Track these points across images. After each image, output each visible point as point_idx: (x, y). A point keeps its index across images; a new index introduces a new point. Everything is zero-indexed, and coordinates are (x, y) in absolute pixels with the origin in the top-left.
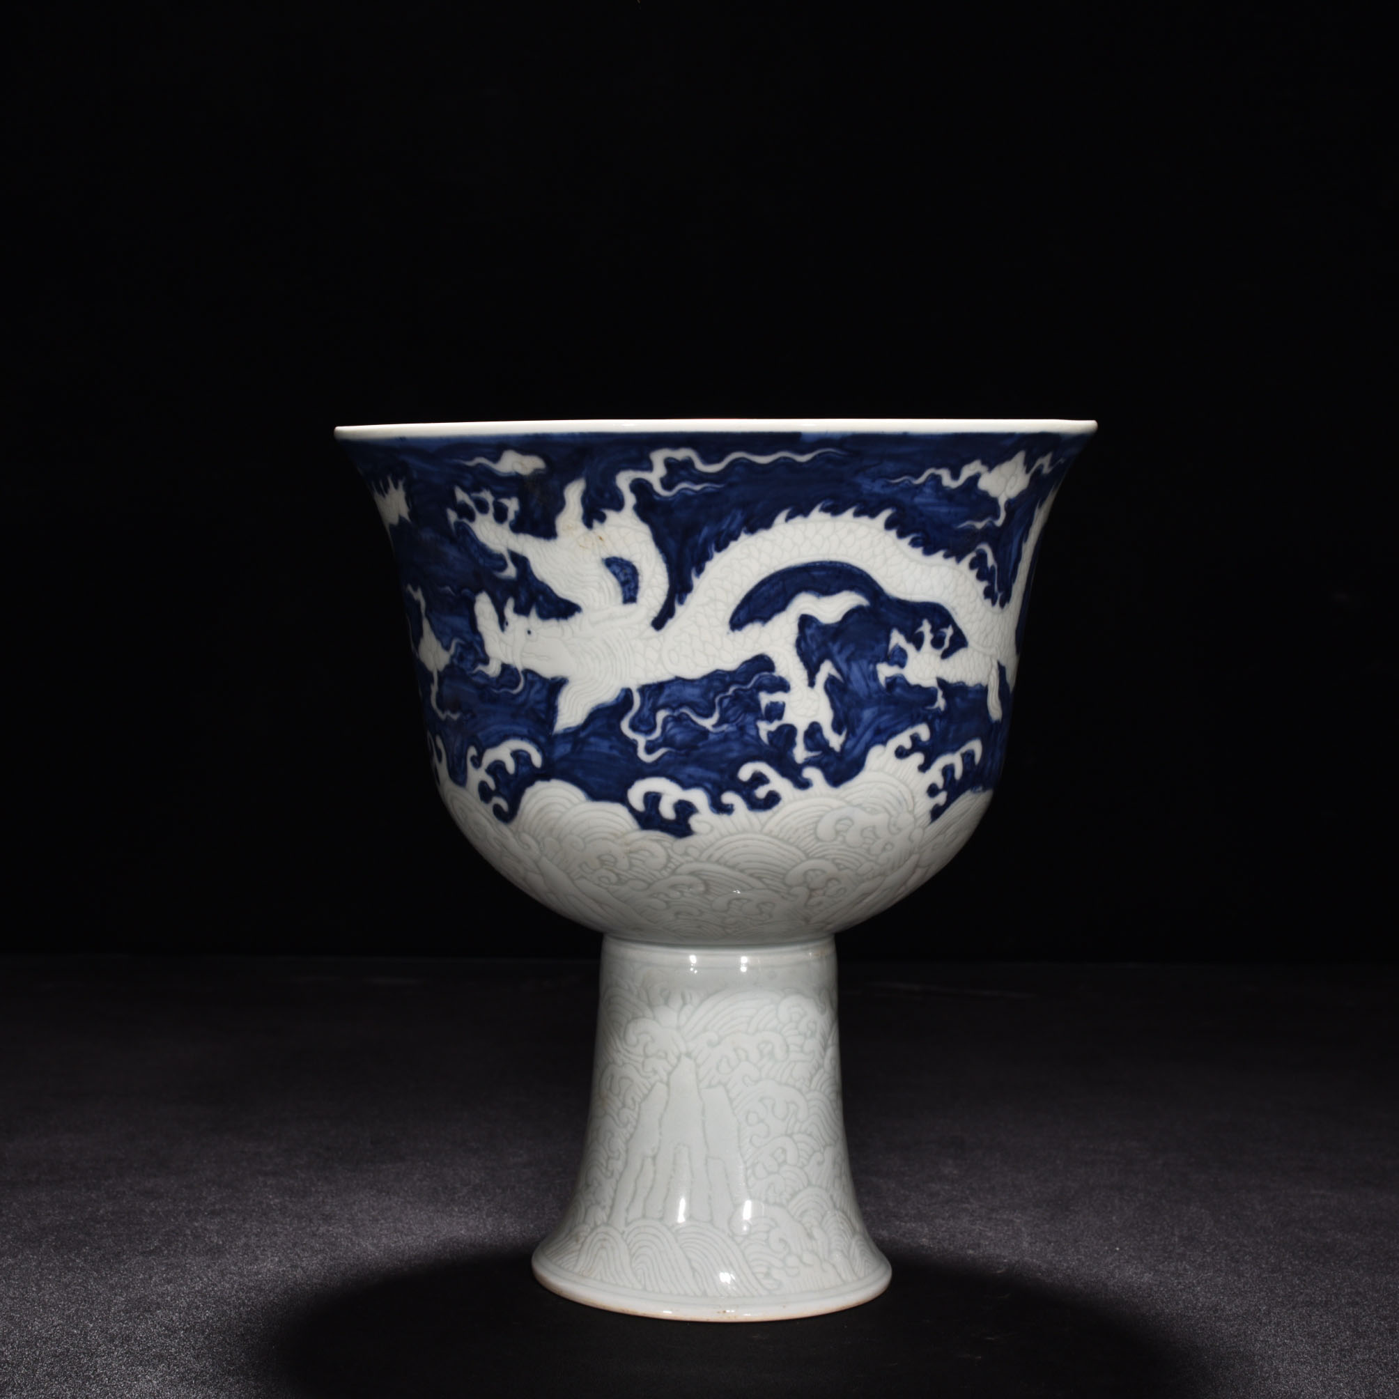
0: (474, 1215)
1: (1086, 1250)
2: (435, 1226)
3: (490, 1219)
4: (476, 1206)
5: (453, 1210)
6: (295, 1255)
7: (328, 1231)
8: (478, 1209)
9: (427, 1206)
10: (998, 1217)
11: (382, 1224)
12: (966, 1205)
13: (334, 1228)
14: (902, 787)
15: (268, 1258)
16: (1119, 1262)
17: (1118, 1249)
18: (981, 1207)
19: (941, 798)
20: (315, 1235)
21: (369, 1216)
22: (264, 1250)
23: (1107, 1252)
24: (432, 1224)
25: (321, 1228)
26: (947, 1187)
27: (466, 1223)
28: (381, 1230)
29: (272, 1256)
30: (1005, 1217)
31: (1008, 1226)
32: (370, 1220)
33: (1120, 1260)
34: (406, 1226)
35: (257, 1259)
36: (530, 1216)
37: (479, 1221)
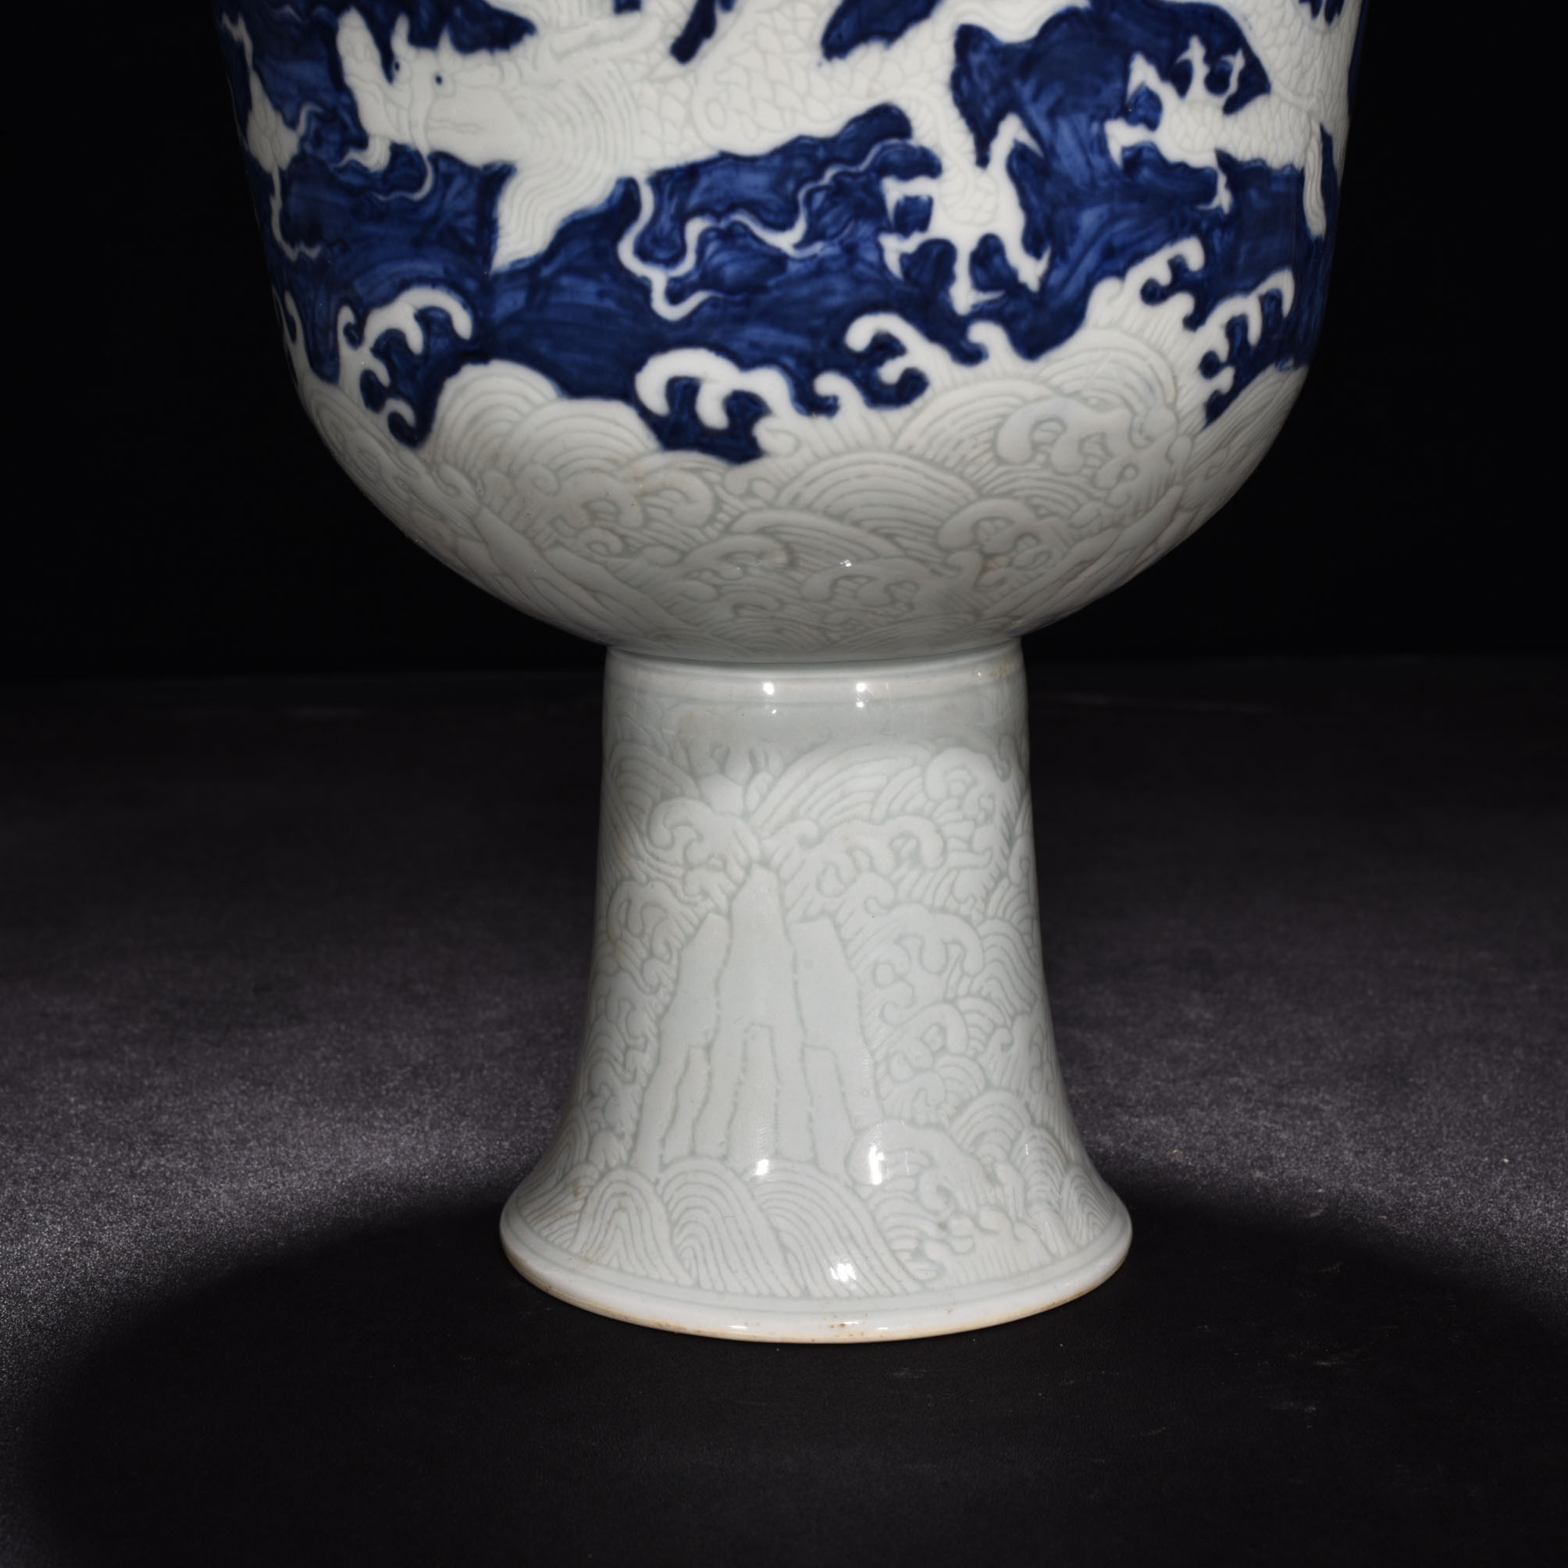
0: (410, 1126)
1: (1454, 1165)
2: (341, 1149)
3: (436, 1133)
4: (415, 1106)
5: (375, 1116)
6: (93, 1219)
7: (157, 1166)
8: (418, 1112)
9: (332, 1110)
10: (1293, 1101)
11: (251, 1149)
12: (1234, 1080)
13: (168, 1160)
14: (1154, 359)
15: (46, 1226)
16: (1514, 1188)
17: (1506, 1161)
18: (1261, 1082)
19: (1225, 379)
20: (133, 1176)
21: (231, 1133)
22: (41, 1210)
23: (1490, 1168)
24: (337, 1144)
25: (147, 1162)
26: (1198, 1045)
27: (396, 1143)
28: (247, 1163)
29: (53, 1222)
30: (1304, 1101)
31: (1311, 1118)
32: (232, 1142)
33: (1514, 1183)
34: (293, 1153)
35: (24, 1229)
36: (504, 1124)
37: (417, 1137)
